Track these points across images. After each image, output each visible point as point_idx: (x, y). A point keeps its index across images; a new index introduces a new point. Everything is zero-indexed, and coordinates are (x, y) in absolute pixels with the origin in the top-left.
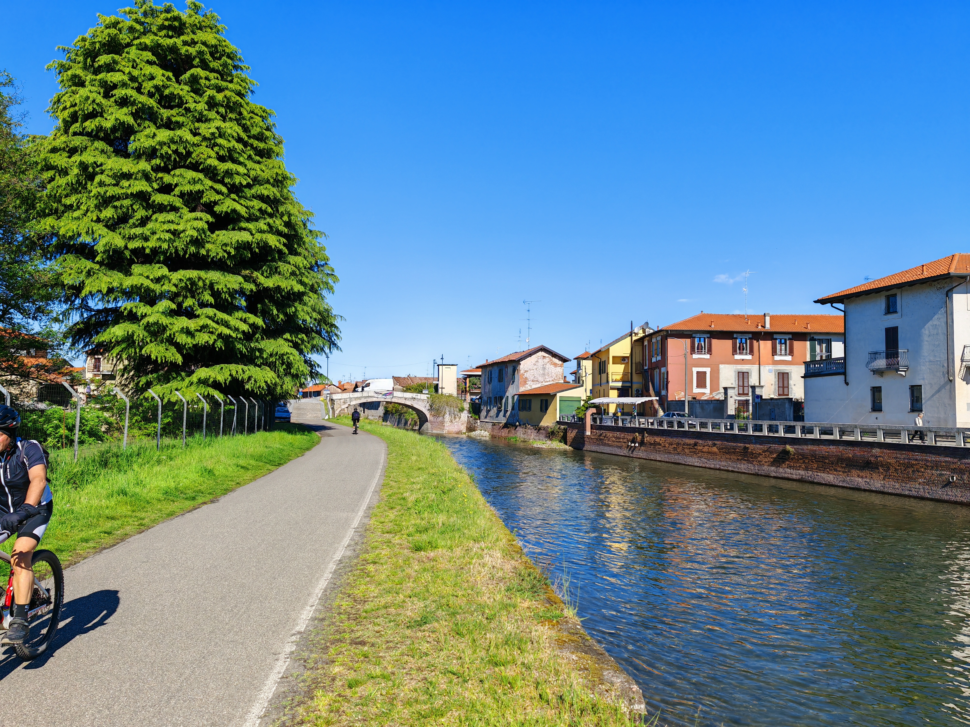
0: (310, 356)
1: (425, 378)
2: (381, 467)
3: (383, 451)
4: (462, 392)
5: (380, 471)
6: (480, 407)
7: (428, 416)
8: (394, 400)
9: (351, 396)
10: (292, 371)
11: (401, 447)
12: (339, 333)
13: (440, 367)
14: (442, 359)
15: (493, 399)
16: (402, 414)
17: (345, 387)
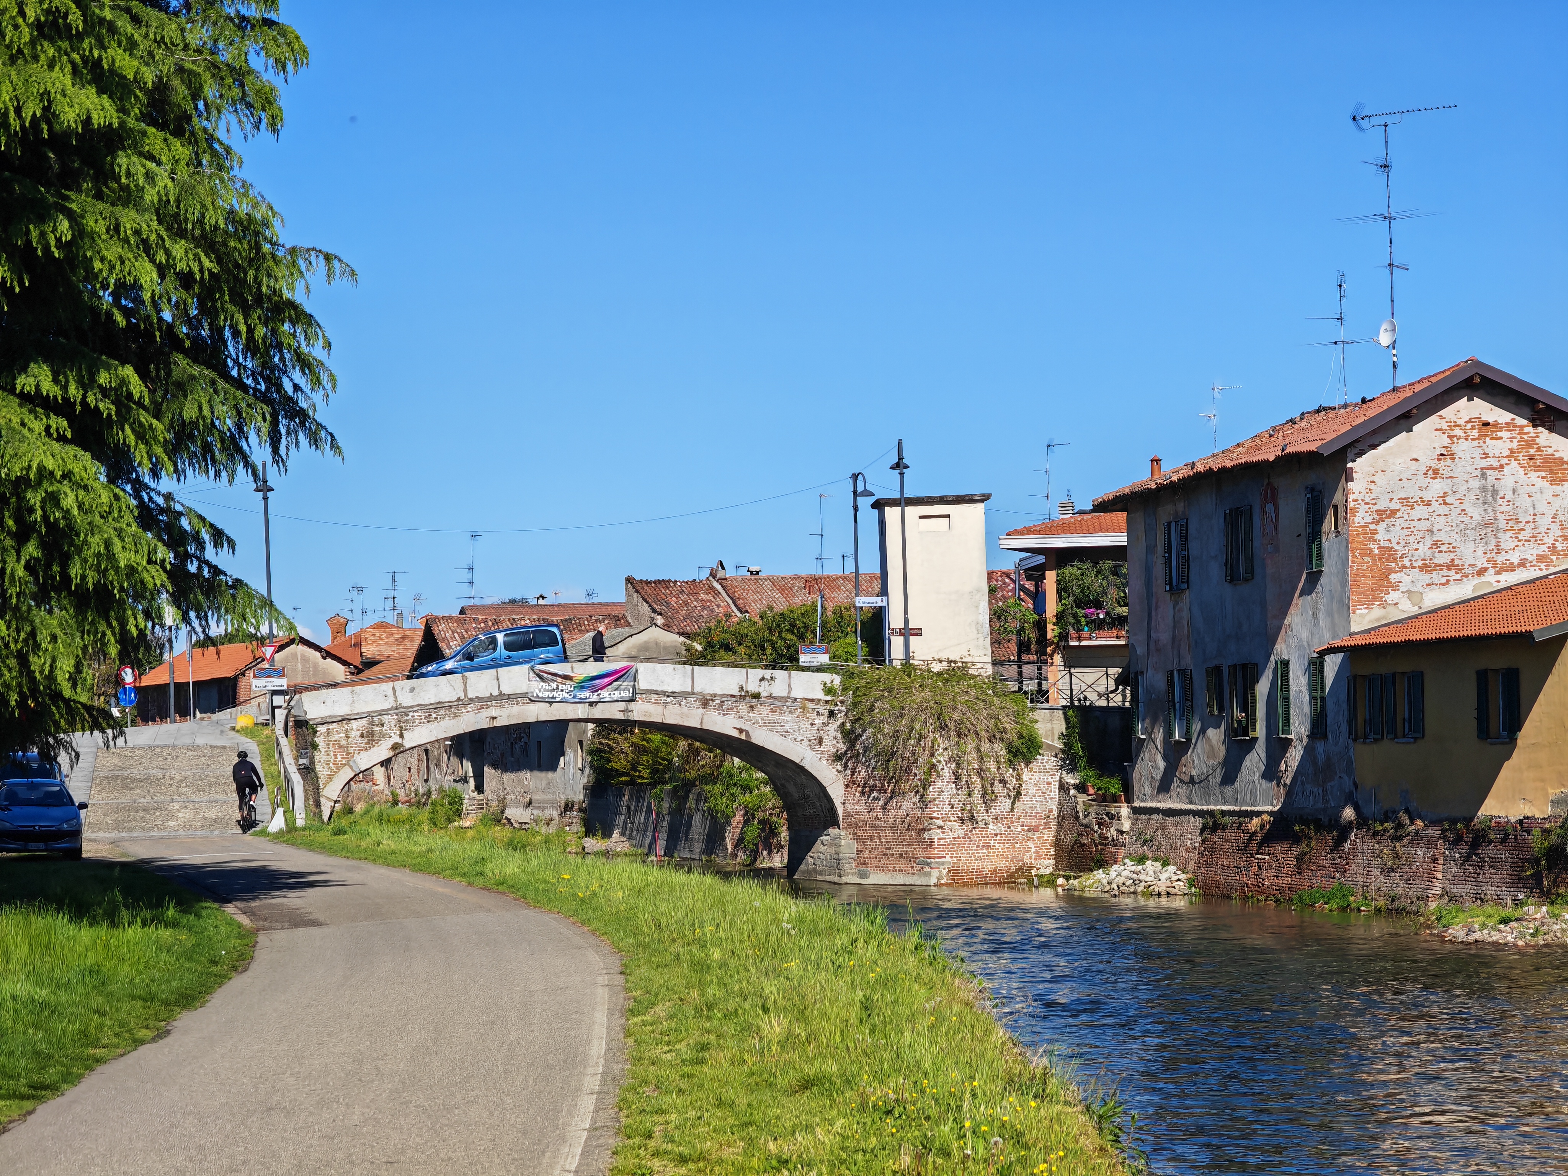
0: (166, 484)
1: (811, 583)
2: (592, 1082)
3: (602, 994)
4: (1023, 647)
5: (588, 1104)
6: (1128, 731)
7: (836, 790)
8: (642, 711)
9: (406, 700)
10: (75, 570)
11: (702, 967)
12: (317, 352)
13: (892, 514)
14: (899, 466)
15: (1199, 681)
16: (688, 785)
17: (369, 651)
